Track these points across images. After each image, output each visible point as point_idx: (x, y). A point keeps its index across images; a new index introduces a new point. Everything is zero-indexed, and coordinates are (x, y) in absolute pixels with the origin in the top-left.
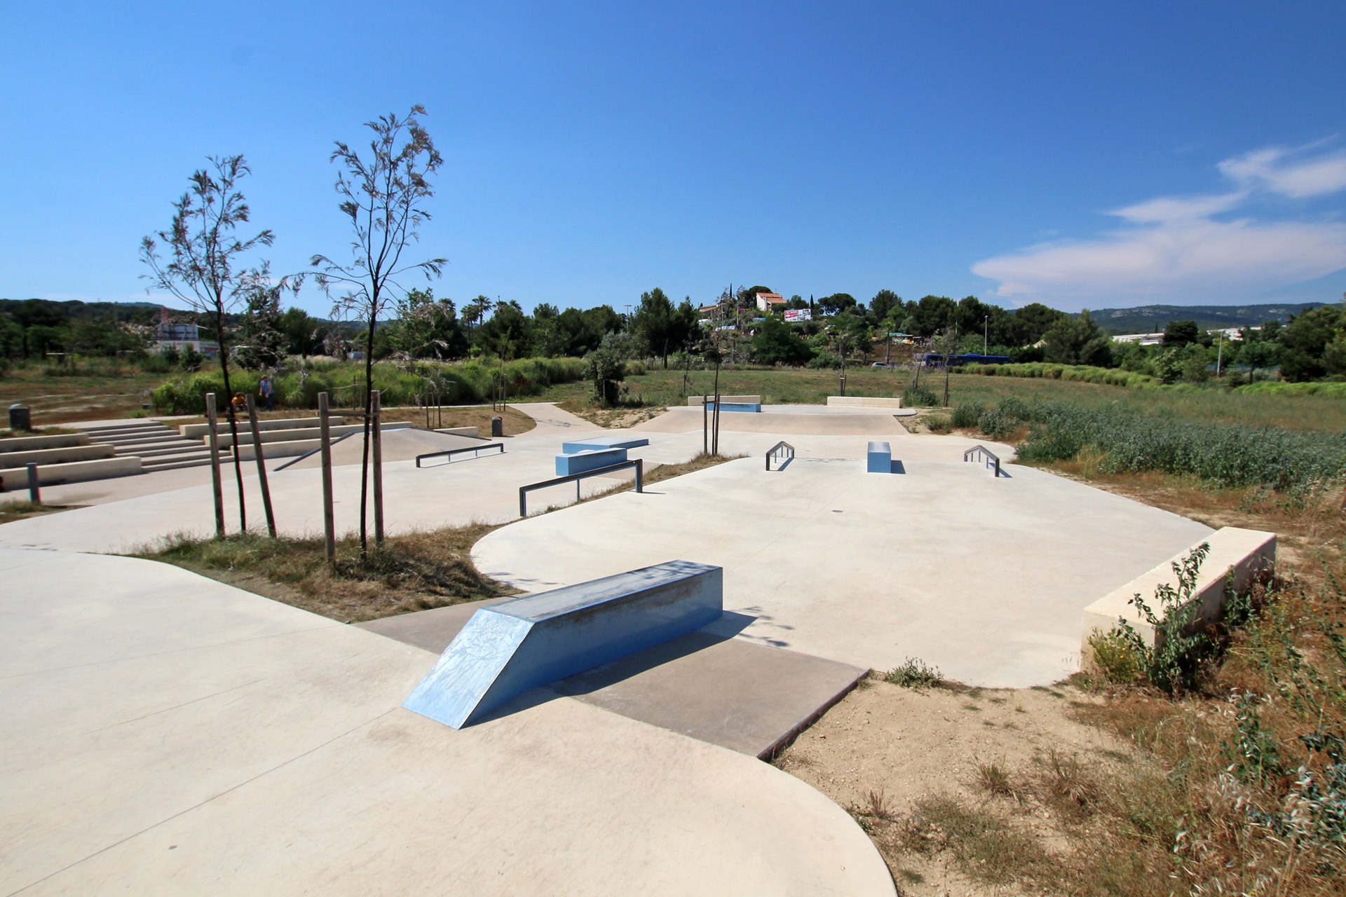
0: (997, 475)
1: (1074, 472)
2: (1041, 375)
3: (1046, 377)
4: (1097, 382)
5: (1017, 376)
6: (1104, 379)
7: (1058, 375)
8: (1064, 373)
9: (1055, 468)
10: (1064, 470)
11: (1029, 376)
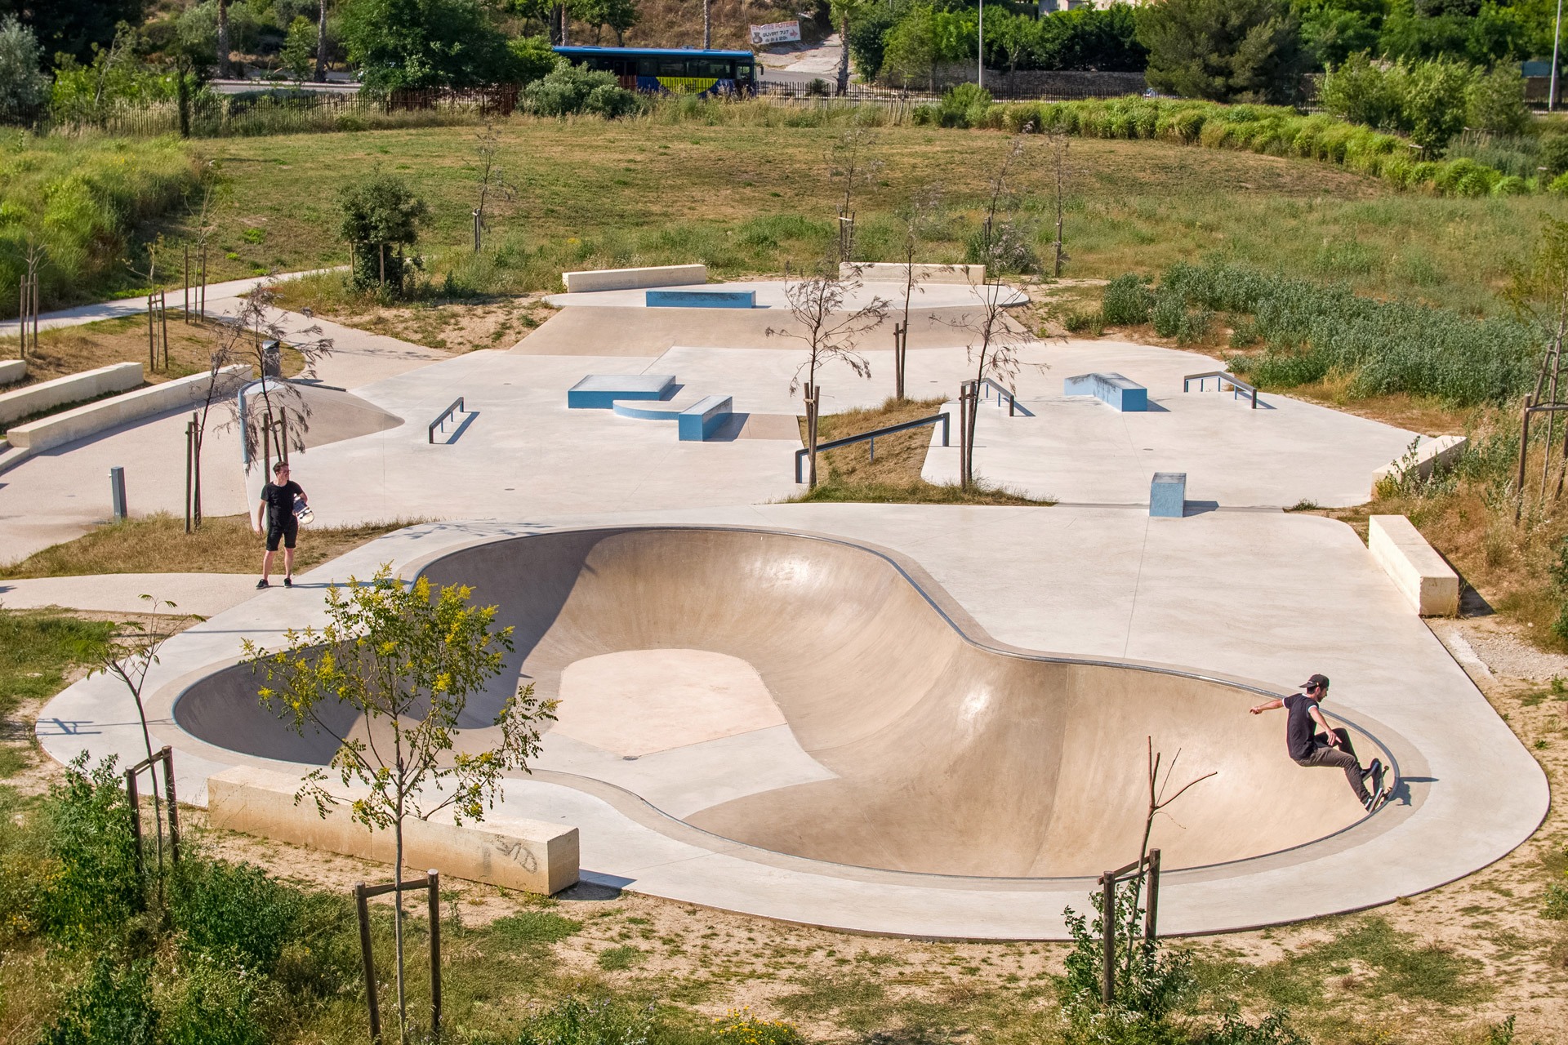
0: (1254, 407)
1: (1324, 398)
2: (1151, 134)
3: (1165, 137)
4: (1282, 153)
5: (1094, 135)
6: (1296, 144)
7: (1193, 131)
8: (1206, 128)
9: (1303, 394)
10: (1315, 396)
11: (1123, 136)
